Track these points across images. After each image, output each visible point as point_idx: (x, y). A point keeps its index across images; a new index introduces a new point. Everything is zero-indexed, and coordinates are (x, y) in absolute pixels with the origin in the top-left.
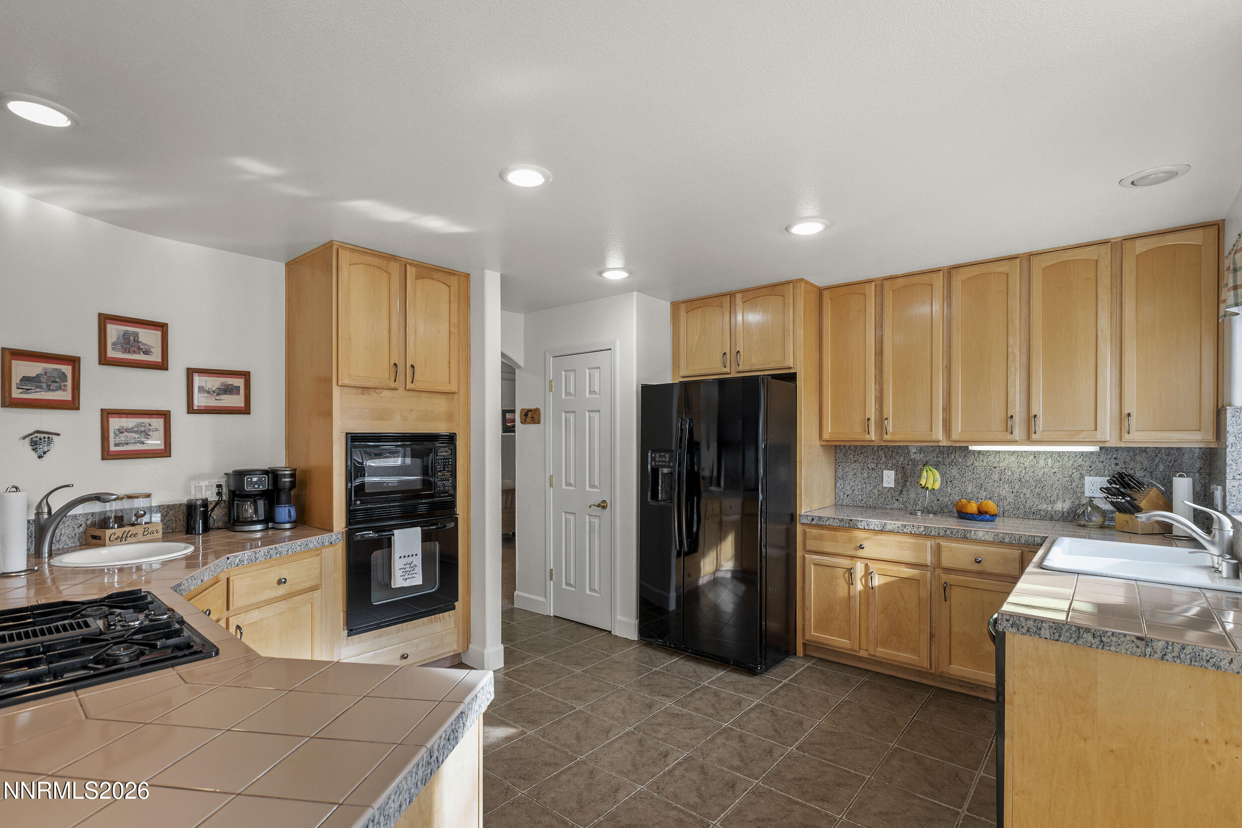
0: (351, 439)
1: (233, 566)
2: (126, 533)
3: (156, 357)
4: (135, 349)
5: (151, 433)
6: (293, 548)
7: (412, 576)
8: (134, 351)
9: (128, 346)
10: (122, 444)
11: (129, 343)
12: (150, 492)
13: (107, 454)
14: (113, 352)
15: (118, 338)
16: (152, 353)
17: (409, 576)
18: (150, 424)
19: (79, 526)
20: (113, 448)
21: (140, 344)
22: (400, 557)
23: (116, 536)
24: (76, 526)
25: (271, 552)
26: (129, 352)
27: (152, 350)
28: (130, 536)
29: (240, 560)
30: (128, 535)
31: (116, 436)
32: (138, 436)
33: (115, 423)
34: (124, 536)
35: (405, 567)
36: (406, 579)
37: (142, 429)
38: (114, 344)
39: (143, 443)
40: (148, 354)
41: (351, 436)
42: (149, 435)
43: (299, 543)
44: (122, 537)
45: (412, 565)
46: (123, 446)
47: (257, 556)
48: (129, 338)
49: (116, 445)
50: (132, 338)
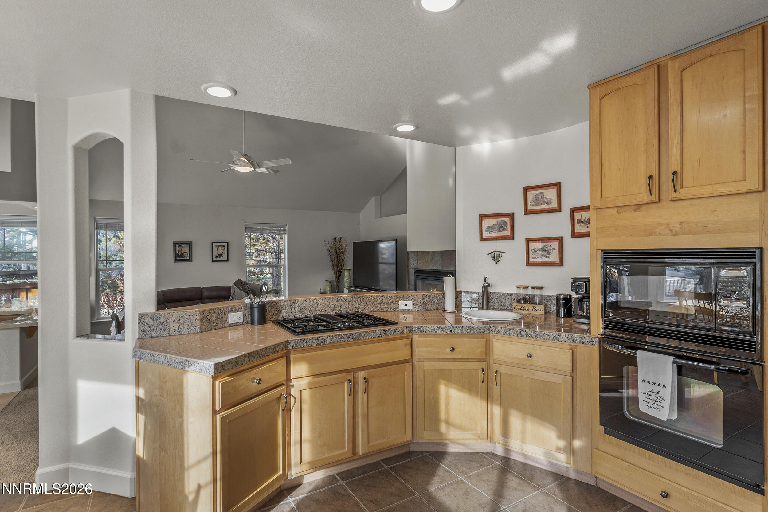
0: (604, 255)
1: (494, 333)
2: (523, 307)
3: (554, 205)
4: (542, 202)
5: (551, 251)
6: (541, 335)
7: (658, 407)
8: (541, 204)
9: (538, 202)
10: (535, 257)
11: (539, 200)
12: (543, 286)
13: (528, 264)
14: (531, 207)
15: (533, 199)
16: (551, 203)
17: (655, 406)
18: (551, 246)
19: (514, 299)
20: (531, 260)
21: (544, 199)
22: (644, 381)
23: (518, 308)
24: (513, 299)
25: (521, 333)
26: (539, 205)
27: (551, 201)
28: (525, 309)
29: (498, 331)
30: (524, 308)
31: (533, 253)
32: (544, 253)
33: (532, 246)
34: (522, 308)
35: (649, 393)
36: (650, 407)
37: (546, 249)
38: (531, 202)
39: (547, 257)
40: (549, 204)
41: (604, 253)
42: (550, 252)
43: (548, 334)
44: (521, 309)
45: (658, 395)
46: (536, 259)
47: (511, 332)
48: (539, 197)
49: (533, 258)
50: (540, 197)
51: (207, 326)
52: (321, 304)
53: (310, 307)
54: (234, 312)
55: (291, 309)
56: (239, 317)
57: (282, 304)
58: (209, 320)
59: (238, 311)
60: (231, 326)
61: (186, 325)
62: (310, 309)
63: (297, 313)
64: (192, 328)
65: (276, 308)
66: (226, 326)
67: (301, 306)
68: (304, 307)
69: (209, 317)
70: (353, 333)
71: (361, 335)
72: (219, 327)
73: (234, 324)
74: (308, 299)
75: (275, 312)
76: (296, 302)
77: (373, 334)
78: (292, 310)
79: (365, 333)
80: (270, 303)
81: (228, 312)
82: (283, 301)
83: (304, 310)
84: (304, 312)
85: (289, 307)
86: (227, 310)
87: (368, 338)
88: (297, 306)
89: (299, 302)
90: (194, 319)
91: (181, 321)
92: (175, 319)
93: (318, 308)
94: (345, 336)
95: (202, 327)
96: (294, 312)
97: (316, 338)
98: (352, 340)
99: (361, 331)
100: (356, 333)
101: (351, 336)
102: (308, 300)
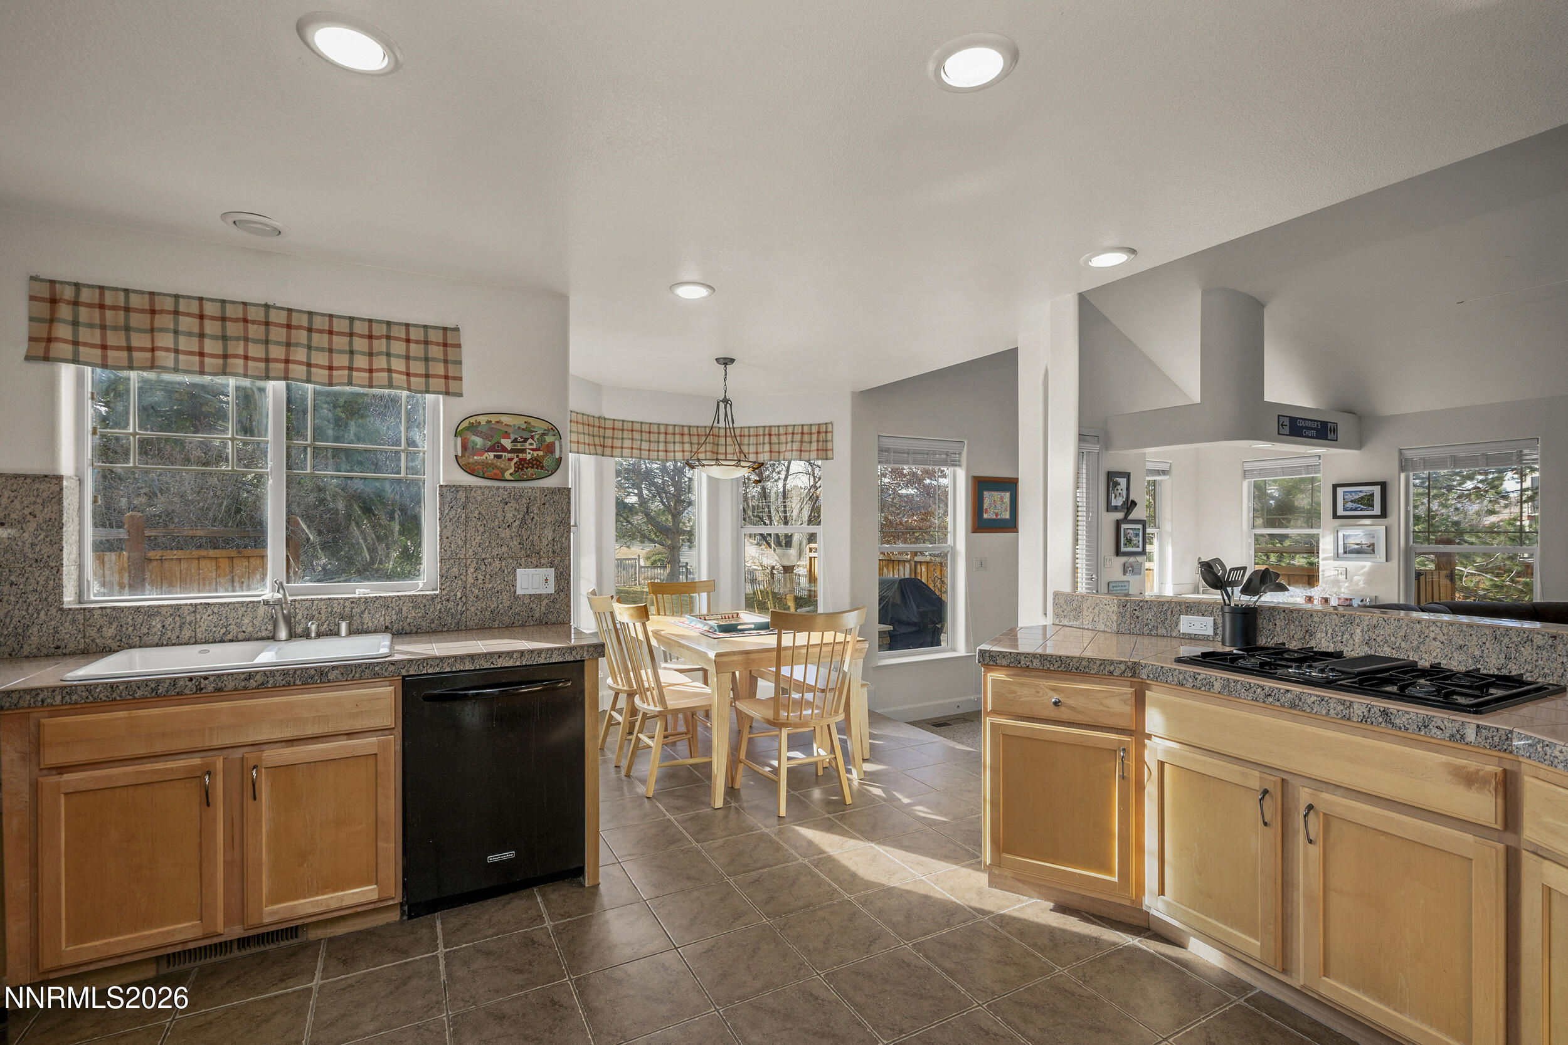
51: (1132, 626)
52: (1435, 639)
53: (1399, 640)
54: (1193, 614)
55: (1340, 634)
56: (1203, 626)
57: (1316, 619)
58: (1138, 617)
59: (1203, 615)
60: (1187, 637)
61: (1101, 617)
62: (1398, 644)
63: (1357, 645)
64: (1108, 623)
65: (1301, 626)
66: (1174, 634)
67: (1370, 633)
68: (1381, 638)
69: (1137, 613)
70: (1280, 689)
71: (1303, 701)
72: (1159, 634)
73: (1193, 636)
74: (1392, 619)
75: (1296, 633)
76: (1357, 620)
77: (1341, 707)
78: (1345, 636)
79: (1313, 699)
80: (1284, 611)
81: (1181, 613)
82: (1320, 614)
83: (1381, 643)
84: (1378, 649)
85: (1337, 629)
86: (1179, 608)
87: (1324, 712)
88: (1358, 631)
89: (1366, 623)
90: (1111, 610)
91: (1096, 611)
92: (1089, 606)
93: (1426, 647)
94: (1259, 690)
95: (1123, 625)
96: (1351, 642)
97: (1192, 674)
98: (1278, 704)
99: (1305, 691)
100: (1288, 691)
101: (1273, 694)
102: (1392, 622)
